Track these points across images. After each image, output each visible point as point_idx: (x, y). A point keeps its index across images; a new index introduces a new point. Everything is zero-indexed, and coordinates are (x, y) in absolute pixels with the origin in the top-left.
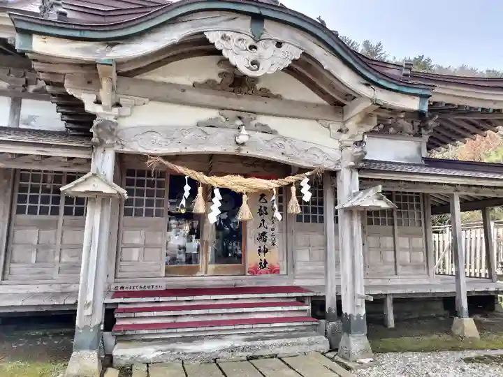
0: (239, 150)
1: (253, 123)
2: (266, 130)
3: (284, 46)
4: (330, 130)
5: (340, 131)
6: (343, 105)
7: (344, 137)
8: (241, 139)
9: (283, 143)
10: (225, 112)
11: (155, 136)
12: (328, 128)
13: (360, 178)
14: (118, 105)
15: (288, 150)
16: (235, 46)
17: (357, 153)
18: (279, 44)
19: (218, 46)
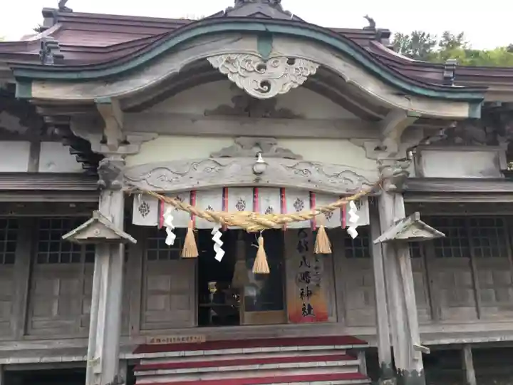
0: (257, 180)
1: (275, 148)
2: (288, 155)
3: (297, 62)
4: (365, 150)
5: (378, 149)
6: (379, 119)
7: (381, 156)
8: (259, 168)
9: (309, 168)
10: (238, 139)
11: (164, 172)
12: (363, 147)
13: (405, 203)
14: (126, 143)
15: (316, 176)
16: (242, 68)
17: (396, 174)
18: (291, 61)
19: (223, 71)
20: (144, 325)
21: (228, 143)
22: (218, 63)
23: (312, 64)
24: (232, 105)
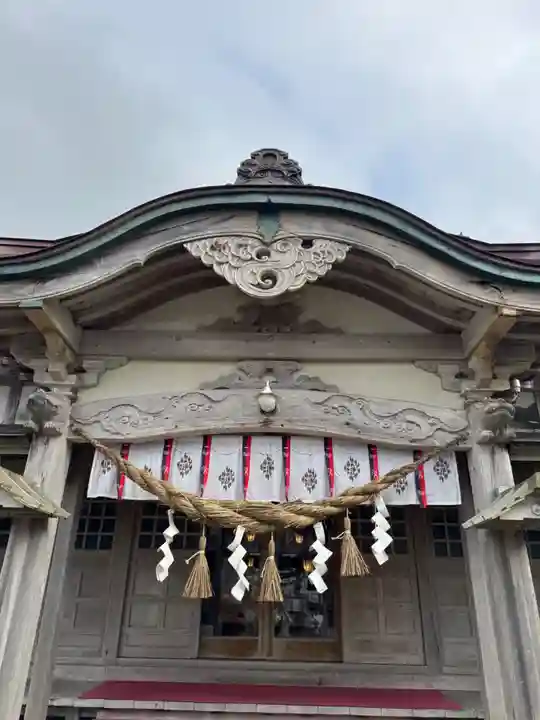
0: (266, 423)
1: (296, 376)
2: (317, 386)
3: (317, 244)
4: (439, 376)
5: (461, 376)
6: (459, 332)
7: (466, 386)
8: (269, 403)
10: (243, 364)
11: (128, 411)
12: (436, 372)
14: (80, 371)
15: (357, 417)
16: (233, 255)
17: (490, 412)
18: (308, 243)
20: (125, 650)
21: (227, 369)
22: (199, 250)
23: (337, 246)
24: (237, 318)
